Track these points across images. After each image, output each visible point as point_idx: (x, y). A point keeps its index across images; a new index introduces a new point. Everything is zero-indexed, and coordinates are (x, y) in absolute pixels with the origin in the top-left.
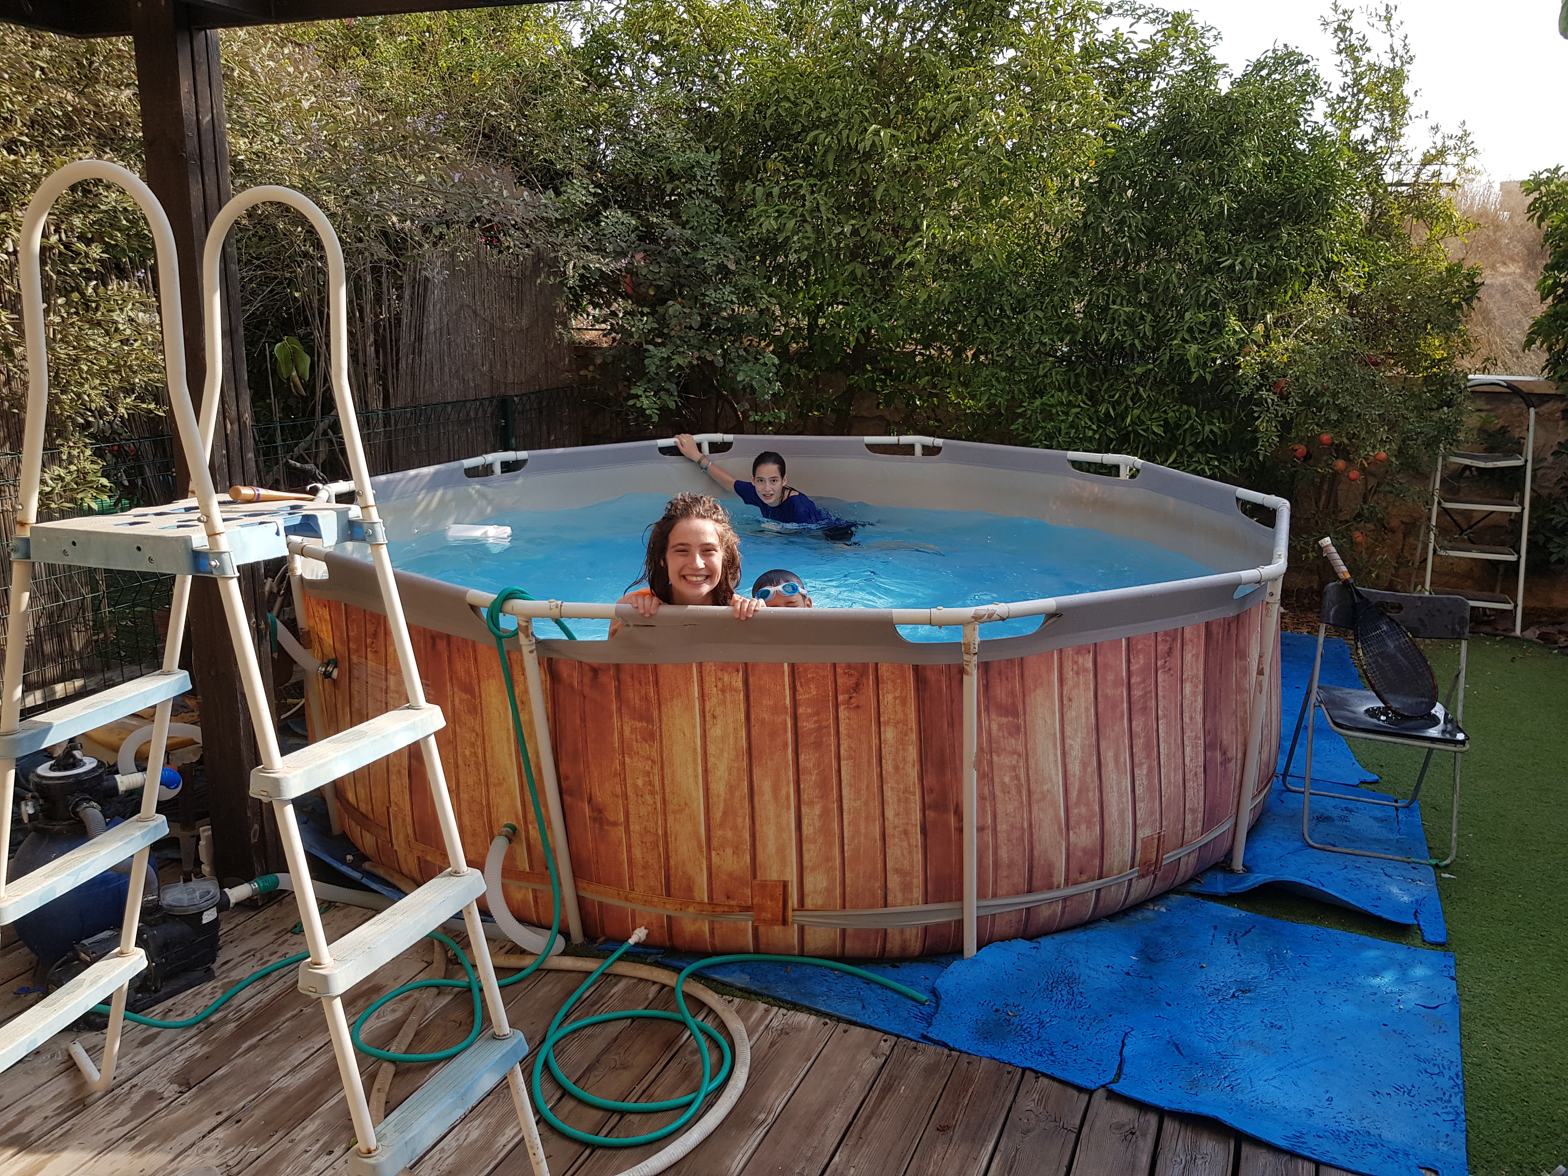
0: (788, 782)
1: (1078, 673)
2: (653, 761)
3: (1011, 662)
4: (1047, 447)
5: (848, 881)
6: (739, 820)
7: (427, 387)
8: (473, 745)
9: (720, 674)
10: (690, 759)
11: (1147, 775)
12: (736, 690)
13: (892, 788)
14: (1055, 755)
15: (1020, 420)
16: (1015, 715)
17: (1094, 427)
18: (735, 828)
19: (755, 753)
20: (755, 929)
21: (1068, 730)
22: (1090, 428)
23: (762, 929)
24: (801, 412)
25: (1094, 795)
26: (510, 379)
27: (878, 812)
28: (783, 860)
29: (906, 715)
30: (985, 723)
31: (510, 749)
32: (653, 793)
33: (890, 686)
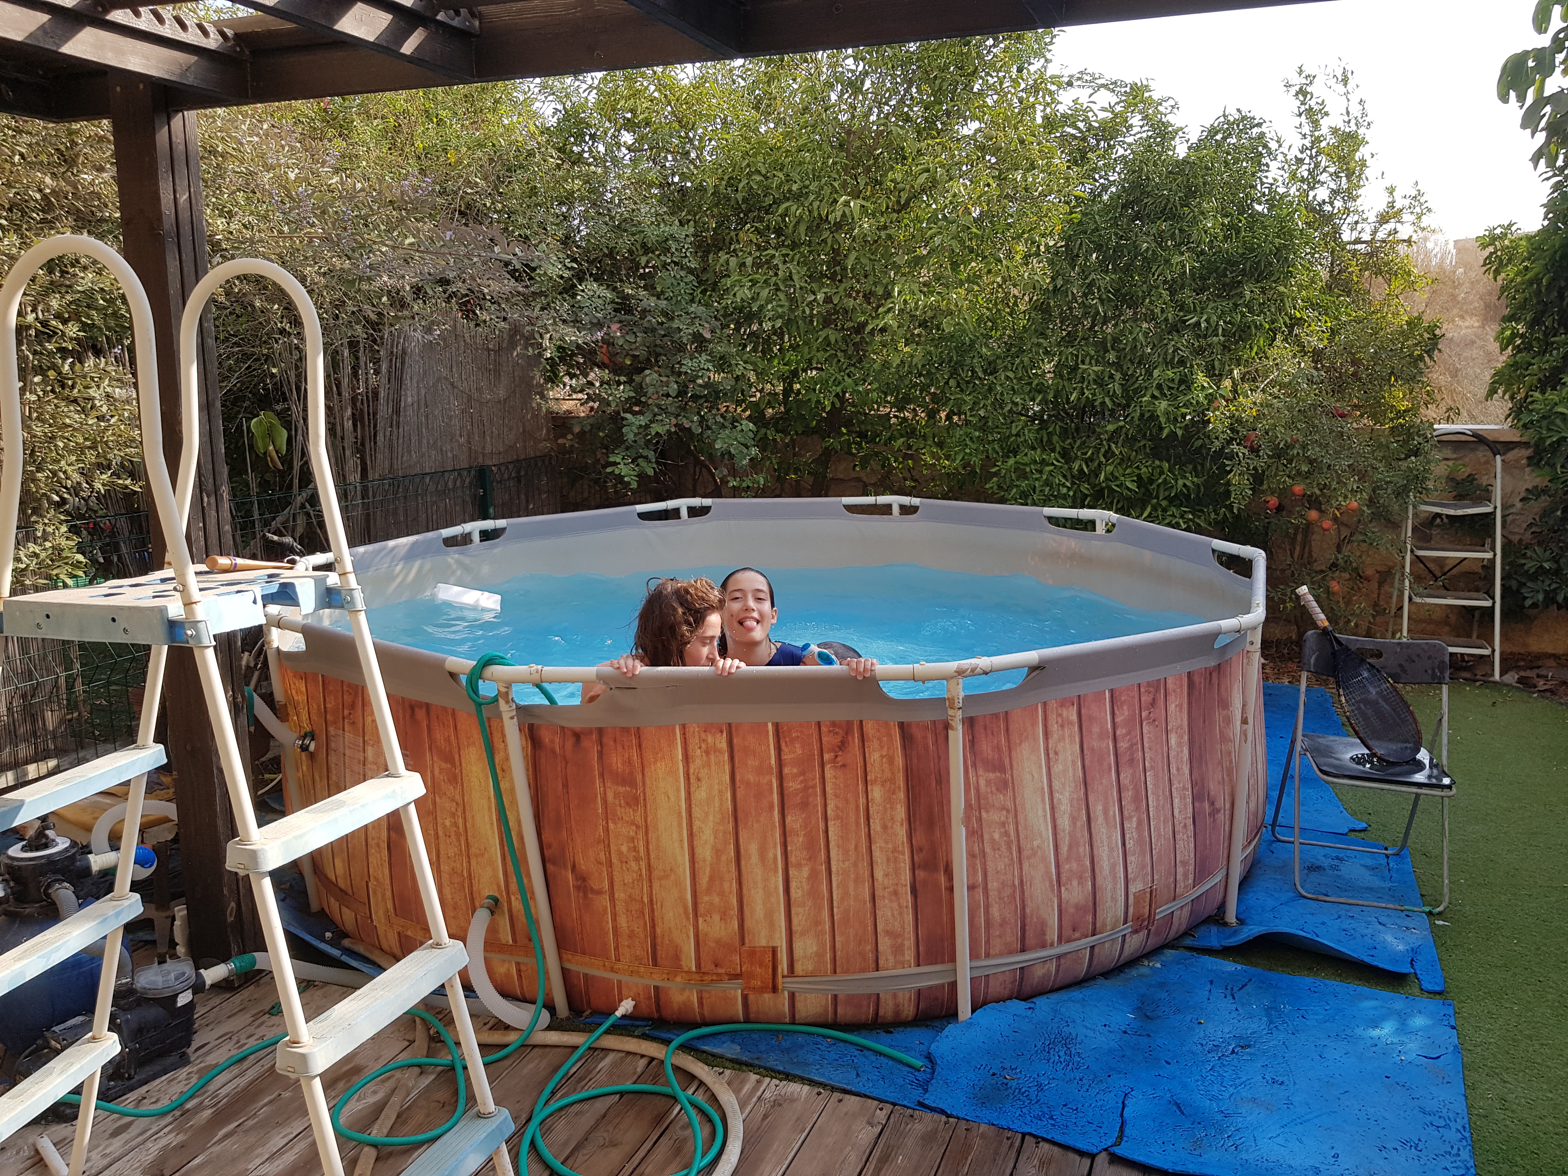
0: (775, 843)
1: (1062, 726)
2: (638, 827)
3: (996, 716)
4: (1022, 504)
5: (838, 945)
6: (726, 885)
7: (405, 458)
8: (453, 815)
9: (703, 735)
10: (675, 824)
11: (1137, 828)
12: (720, 751)
13: (881, 848)
14: (1044, 810)
15: (995, 479)
16: (1002, 770)
17: (1068, 484)
18: (722, 894)
19: (740, 815)
20: (745, 998)
21: (1056, 785)
22: (1064, 485)
23: (752, 997)
24: (779, 476)
25: (1084, 850)
26: (488, 449)
27: (867, 874)
28: (772, 925)
29: (893, 773)
30: (973, 779)
31: (491, 819)
32: (637, 859)
33: (876, 744)
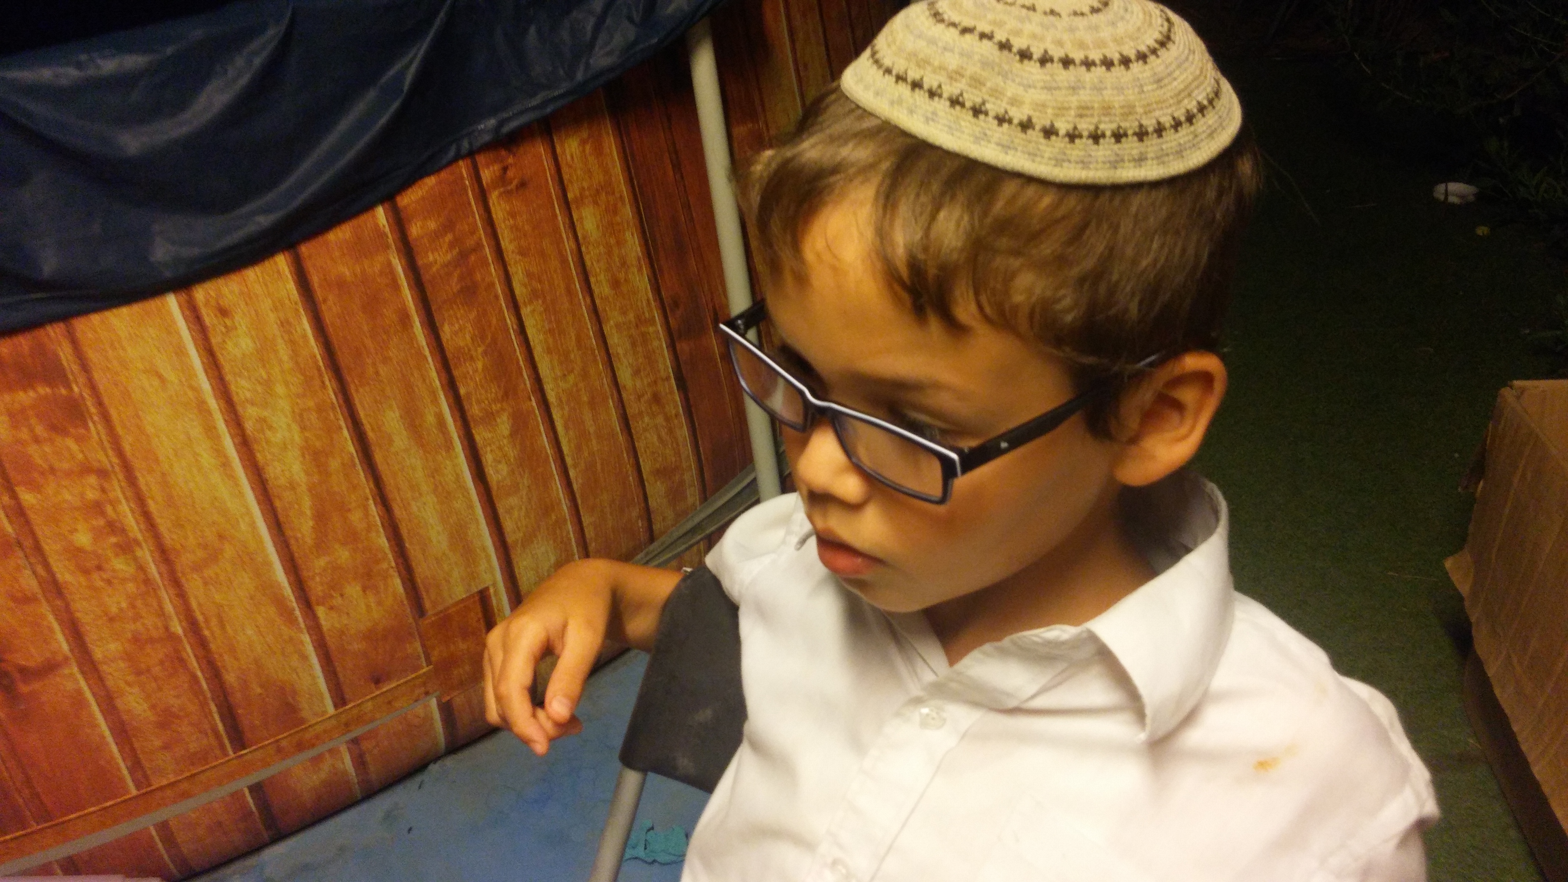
0: (433, 394)
2: (102, 473)
6: (356, 517)
18: (352, 537)
19: (345, 359)
20: (445, 708)
27: (606, 382)
28: (468, 553)
